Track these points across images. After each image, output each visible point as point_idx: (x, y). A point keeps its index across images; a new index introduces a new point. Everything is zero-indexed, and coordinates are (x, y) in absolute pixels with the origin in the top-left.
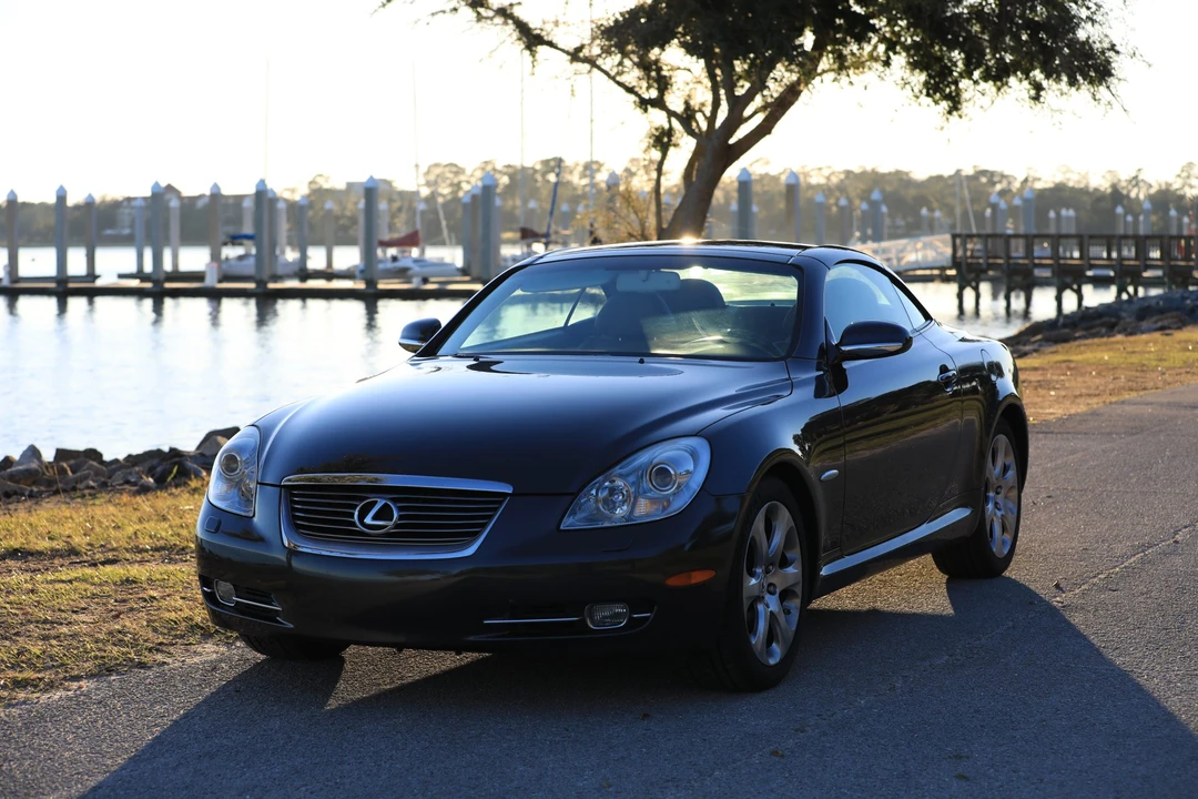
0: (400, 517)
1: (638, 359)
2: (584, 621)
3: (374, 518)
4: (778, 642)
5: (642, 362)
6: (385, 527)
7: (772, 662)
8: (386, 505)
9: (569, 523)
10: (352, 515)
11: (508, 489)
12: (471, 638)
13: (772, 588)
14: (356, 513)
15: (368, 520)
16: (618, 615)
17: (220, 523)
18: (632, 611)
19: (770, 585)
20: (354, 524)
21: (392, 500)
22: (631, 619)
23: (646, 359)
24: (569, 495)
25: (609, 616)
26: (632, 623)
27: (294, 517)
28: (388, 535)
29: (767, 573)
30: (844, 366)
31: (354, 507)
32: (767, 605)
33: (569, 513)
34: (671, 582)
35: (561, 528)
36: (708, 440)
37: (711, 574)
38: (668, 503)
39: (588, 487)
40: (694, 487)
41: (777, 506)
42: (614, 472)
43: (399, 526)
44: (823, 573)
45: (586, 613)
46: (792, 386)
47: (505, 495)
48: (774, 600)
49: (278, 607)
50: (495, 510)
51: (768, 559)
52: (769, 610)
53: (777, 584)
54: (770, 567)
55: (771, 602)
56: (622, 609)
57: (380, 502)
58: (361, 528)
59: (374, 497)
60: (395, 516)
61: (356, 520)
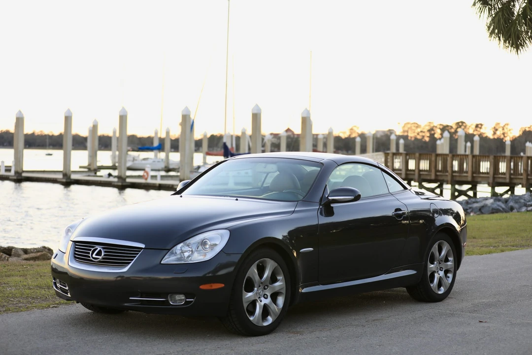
0: (105, 255)
1: (236, 198)
2: (167, 301)
3: (96, 255)
4: (271, 316)
5: (237, 200)
6: (99, 258)
7: (265, 324)
8: (100, 250)
9: (169, 259)
10: (89, 253)
11: (143, 246)
12: (126, 304)
13: (265, 296)
14: (91, 252)
15: (94, 256)
16: (181, 300)
17: (57, 255)
18: (186, 298)
19: (265, 294)
20: (89, 257)
21: (103, 248)
22: (186, 301)
23: (238, 199)
24: (167, 250)
25: (179, 299)
26: (187, 303)
27: (75, 254)
28: (100, 262)
29: (265, 289)
30: (332, 205)
31: (90, 250)
32: (261, 301)
33: (166, 257)
34: (202, 287)
35: (162, 262)
36: (230, 231)
37: (223, 285)
38: (205, 255)
39: (175, 247)
40: (218, 249)
41: (265, 260)
42: (188, 242)
43: (103, 258)
44: (303, 291)
45: (169, 297)
46: (293, 212)
47: (142, 248)
48: (268, 301)
49: (67, 288)
50: (138, 254)
51: (262, 283)
52: (262, 304)
53: (269, 295)
54: (266, 287)
55: (265, 301)
56: (182, 297)
57: (99, 249)
58: (91, 258)
59: (97, 247)
60: (103, 254)
61: (90, 255)
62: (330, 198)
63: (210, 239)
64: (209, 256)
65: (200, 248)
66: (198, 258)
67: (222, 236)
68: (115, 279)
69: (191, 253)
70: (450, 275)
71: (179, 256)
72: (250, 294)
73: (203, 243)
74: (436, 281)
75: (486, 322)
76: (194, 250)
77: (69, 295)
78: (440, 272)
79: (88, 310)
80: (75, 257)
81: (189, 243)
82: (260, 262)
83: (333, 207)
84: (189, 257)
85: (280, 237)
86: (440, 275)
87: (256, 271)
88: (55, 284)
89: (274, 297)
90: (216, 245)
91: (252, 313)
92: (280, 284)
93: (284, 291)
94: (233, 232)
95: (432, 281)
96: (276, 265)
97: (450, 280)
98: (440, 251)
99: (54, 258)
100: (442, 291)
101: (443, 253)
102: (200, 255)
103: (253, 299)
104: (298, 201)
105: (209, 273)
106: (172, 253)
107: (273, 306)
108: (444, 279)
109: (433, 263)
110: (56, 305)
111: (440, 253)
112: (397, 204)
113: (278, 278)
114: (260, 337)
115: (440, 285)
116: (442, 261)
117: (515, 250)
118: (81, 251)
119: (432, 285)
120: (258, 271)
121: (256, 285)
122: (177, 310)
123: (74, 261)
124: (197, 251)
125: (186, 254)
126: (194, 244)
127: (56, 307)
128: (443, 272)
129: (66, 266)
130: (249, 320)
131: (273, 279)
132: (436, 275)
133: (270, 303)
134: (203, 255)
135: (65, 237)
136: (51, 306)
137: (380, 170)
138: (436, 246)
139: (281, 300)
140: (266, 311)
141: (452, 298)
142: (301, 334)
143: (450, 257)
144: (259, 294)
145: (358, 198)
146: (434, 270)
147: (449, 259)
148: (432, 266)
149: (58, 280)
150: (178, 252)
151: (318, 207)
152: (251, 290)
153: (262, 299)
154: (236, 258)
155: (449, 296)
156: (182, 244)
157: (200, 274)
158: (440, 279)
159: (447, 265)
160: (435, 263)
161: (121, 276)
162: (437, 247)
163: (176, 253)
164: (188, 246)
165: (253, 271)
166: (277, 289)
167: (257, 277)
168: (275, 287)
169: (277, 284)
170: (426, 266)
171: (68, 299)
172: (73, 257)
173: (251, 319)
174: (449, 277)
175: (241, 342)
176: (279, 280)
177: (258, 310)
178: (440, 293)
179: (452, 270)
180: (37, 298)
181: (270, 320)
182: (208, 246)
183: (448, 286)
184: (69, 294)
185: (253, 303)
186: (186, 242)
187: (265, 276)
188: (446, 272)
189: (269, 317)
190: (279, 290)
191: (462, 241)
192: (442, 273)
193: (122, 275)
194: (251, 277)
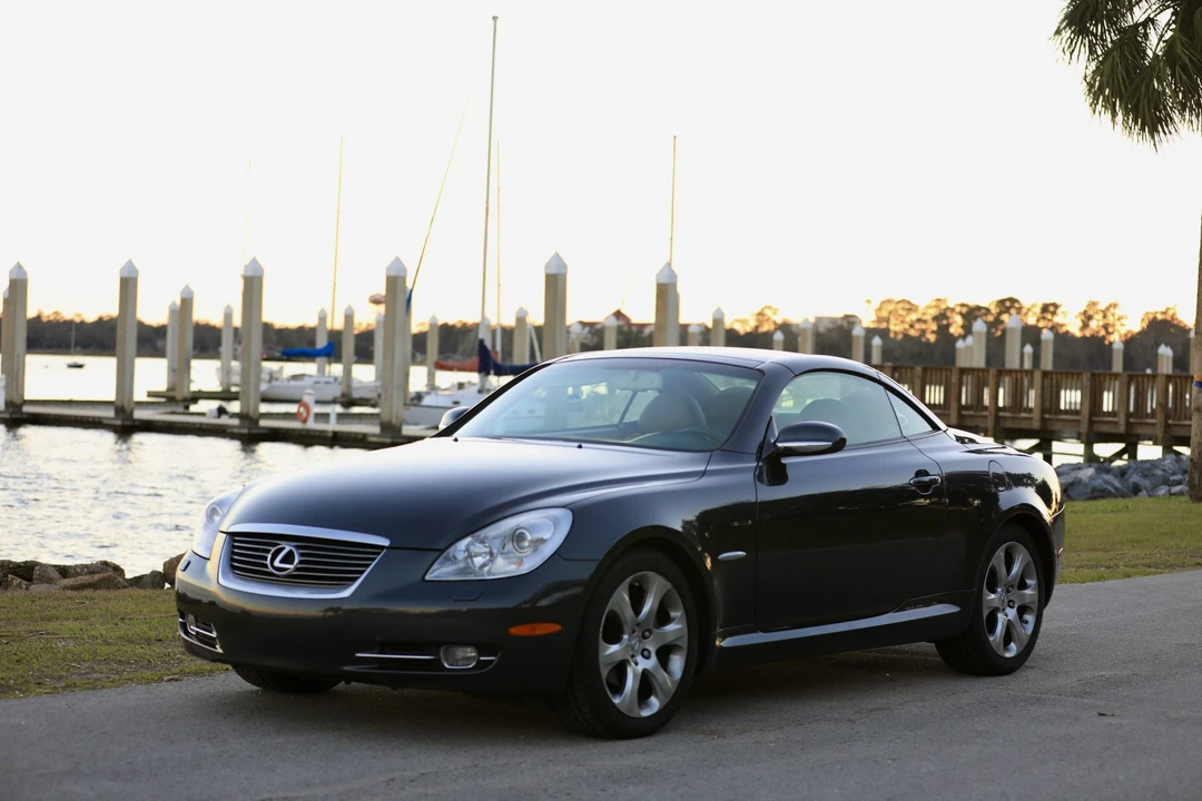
0: (301, 562)
1: (577, 444)
2: (439, 661)
3: (282, 562)
4: (657, 696)
5: (580, 447)
6: (287, 569)
7: (645, 713)
8: (291, 551)
9: (440, 572)
10: (266, 558)
11: (385, 542)
12: (346, 668)
13: (646, 653)
14: (269, 556)
15: (277, 563)
16: (469, 659)
17: (189, 563)
18: (480, 654)
19: (644, 650)
20: (266, 566)
21: (298, 547)
22: (479, 662)
23: (583, 445)
24: (439, 550)
25: (465, 658)
26: (480, 664)
27: (233, 560)
28: (290, 576)
29: (645, 638)
30: (784, 461)
31: (268, 551)
32: (636, 664)
33: (435, 566)
34: (514, 631)
35: (427, 578)
36: (573, 511)
37: (556, 628)
38: (520, 562)
39: (453, 547)
40: (548, 550)
41: (646, 575)
42: (482, 533)
43: (297, 569)
44: (723, 644)
45: (442, 653)
46: (704, 473)
47: (382, 547)
48: (650, 663)
49: (214, 635)
50: (373, 559)
51: (638, 624)
52: (640, 669)
53: (653, 649)
54: (647, 634)
55: (644, 664)
56: (471, 652)
57: (288, 549)
58: (271, 569)
59: (283, 544)
60: (296, 561)
61: (268, 562)
62: (780, 445)
63: (531, 528)
64: (529, 565)
65: (509, 546)
66: (503, 567)
67: (556, 522)
68: (321, 614)
69: (488, 557)
70: (1030, 618)
71: (462, 565)
72: (614, 648)
73: (517, 537)
74: (1000, 629)
75: (1113, 715)
76: (495, 551)
77: (220, 650)
78: (1008, 610)
79: (248, 686)
80: (233, 567)
81: (486, 537)
82: (636, 580)
83: (785, 465)
84: (484, 565)
85: (678, 527)
86: (1010, 617)
87: (627, 598)
88: (184, 627)
89: (664, 655)
90: (542, 541)
91: (618, 688)
92: (675, 628)
93: (684, 643)
94: (580, 513)
95: (992, 630)
96: (669, 586)
97: (1030, 628)
98: (1009, 564)
99: (184, 570)
100: (1013, 651)
101: (1016, 569)
102: (510, 563)
103: (620, 658)
104: (712, 451)
105: (526, 602)
106: (447, 559)
107: (661, 675)
108: (1018, 625)
109: (994, 592)
110: (176, 676)
111: (1009, 569)
112: (919, 461)
113: (673, 614)
114: (633, 741)
115: (1008, 637)
116: (1012, 586)
117: (1155, 573)
118: (246, 553)
119: (991, 639)
120: (631, 599)
121: (626, 629)
122: (459, 680)
123: (231, 576)
124: (502, 554)
125: (478, 561)
126: (494, 538)
127: (176, 680)
128: (1015, 610)
129: (213, 588)
130: (613, 704)
131: (662, 617)
132: (1000, 616)
133: (655, 667)
134: (514, 563)
135: (206, 527)
136: (166, 678)
137: (882, 388)
138: (1001, 553)
139: (677, 663)
140: (646, 685)
141: (1033, 667)
142: (721, 735)
143: (1030, 578)
144: (633, 648)
145: (840, 445)
146: (996, 604)
147: (1028, 582)
148: (993, 596)
149: (191, 618)
150: (461, 556)
151: (755, 464)
152: (616, 639)
153: (639, 658)
154: (585, 571)
155: (1026, 664)
156: (468, 540)
157: (509, 603)
158: (1009, 626)
159: (1024, 595)
160: (999, 590)
161: (334, 607)
162: (1002, 555)
163: (456, 558)
164: (482, 542)
165: (622, 597)
166: (670, 639)
167: (629, 612)
168: (665, 634)
169: (671, 627)
170: (980, 597)
171: (216, 658)
172: (228, 568)
173: (617, 701)
174: (1027, 622)
175: (595, 751)
176: (674, 620)
177: (631, 683)
178: (1008, 655)
179: (1035, 607)
180: (129, 663)
181: (655, 704)
182: (526, 544)
183: (1025, 640)
184: (217, 647)
185: (620, 669)
186: (477, 534)
187: (646, 609)
188: (1022, 610)
189: (653, 699)
190: (676, 640)
191: (1055, 544)
192: (1012, 613)
193: (336, 606)
194: (617, 610)
